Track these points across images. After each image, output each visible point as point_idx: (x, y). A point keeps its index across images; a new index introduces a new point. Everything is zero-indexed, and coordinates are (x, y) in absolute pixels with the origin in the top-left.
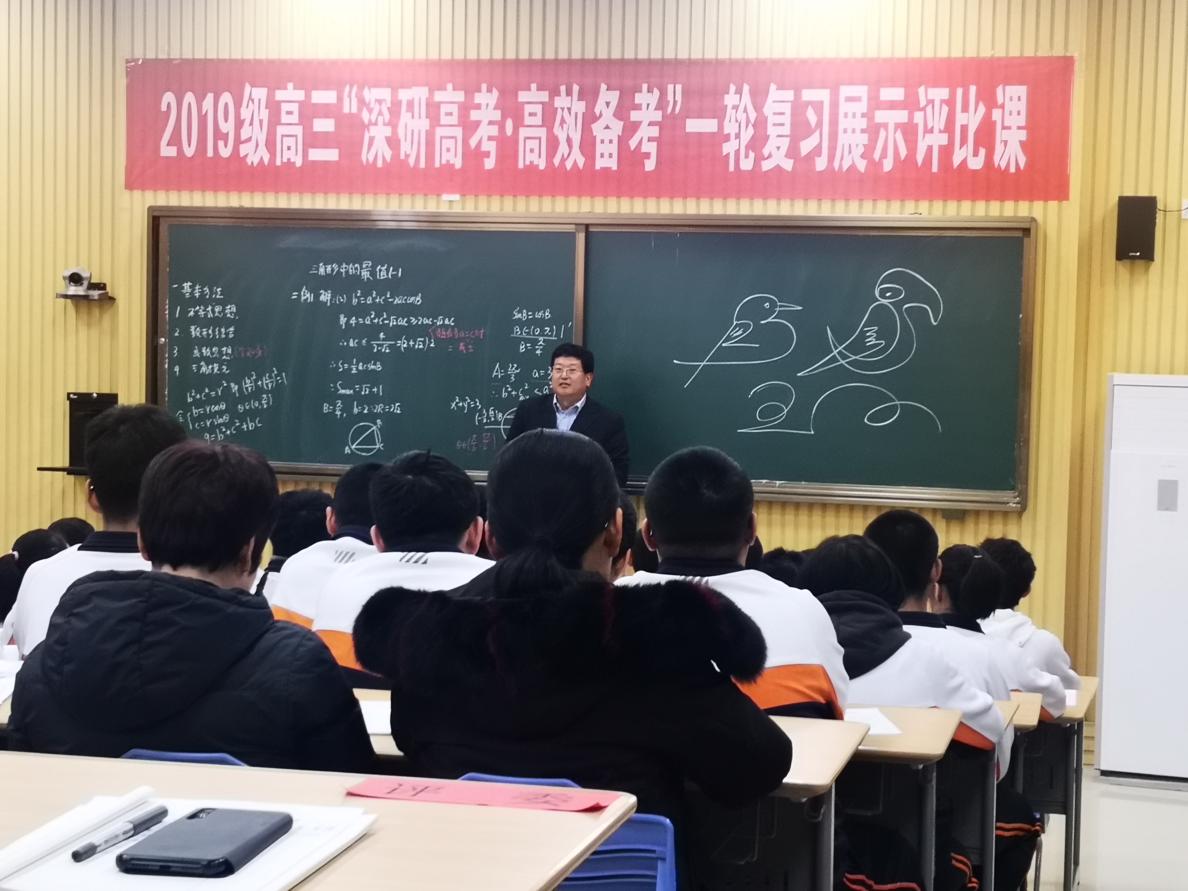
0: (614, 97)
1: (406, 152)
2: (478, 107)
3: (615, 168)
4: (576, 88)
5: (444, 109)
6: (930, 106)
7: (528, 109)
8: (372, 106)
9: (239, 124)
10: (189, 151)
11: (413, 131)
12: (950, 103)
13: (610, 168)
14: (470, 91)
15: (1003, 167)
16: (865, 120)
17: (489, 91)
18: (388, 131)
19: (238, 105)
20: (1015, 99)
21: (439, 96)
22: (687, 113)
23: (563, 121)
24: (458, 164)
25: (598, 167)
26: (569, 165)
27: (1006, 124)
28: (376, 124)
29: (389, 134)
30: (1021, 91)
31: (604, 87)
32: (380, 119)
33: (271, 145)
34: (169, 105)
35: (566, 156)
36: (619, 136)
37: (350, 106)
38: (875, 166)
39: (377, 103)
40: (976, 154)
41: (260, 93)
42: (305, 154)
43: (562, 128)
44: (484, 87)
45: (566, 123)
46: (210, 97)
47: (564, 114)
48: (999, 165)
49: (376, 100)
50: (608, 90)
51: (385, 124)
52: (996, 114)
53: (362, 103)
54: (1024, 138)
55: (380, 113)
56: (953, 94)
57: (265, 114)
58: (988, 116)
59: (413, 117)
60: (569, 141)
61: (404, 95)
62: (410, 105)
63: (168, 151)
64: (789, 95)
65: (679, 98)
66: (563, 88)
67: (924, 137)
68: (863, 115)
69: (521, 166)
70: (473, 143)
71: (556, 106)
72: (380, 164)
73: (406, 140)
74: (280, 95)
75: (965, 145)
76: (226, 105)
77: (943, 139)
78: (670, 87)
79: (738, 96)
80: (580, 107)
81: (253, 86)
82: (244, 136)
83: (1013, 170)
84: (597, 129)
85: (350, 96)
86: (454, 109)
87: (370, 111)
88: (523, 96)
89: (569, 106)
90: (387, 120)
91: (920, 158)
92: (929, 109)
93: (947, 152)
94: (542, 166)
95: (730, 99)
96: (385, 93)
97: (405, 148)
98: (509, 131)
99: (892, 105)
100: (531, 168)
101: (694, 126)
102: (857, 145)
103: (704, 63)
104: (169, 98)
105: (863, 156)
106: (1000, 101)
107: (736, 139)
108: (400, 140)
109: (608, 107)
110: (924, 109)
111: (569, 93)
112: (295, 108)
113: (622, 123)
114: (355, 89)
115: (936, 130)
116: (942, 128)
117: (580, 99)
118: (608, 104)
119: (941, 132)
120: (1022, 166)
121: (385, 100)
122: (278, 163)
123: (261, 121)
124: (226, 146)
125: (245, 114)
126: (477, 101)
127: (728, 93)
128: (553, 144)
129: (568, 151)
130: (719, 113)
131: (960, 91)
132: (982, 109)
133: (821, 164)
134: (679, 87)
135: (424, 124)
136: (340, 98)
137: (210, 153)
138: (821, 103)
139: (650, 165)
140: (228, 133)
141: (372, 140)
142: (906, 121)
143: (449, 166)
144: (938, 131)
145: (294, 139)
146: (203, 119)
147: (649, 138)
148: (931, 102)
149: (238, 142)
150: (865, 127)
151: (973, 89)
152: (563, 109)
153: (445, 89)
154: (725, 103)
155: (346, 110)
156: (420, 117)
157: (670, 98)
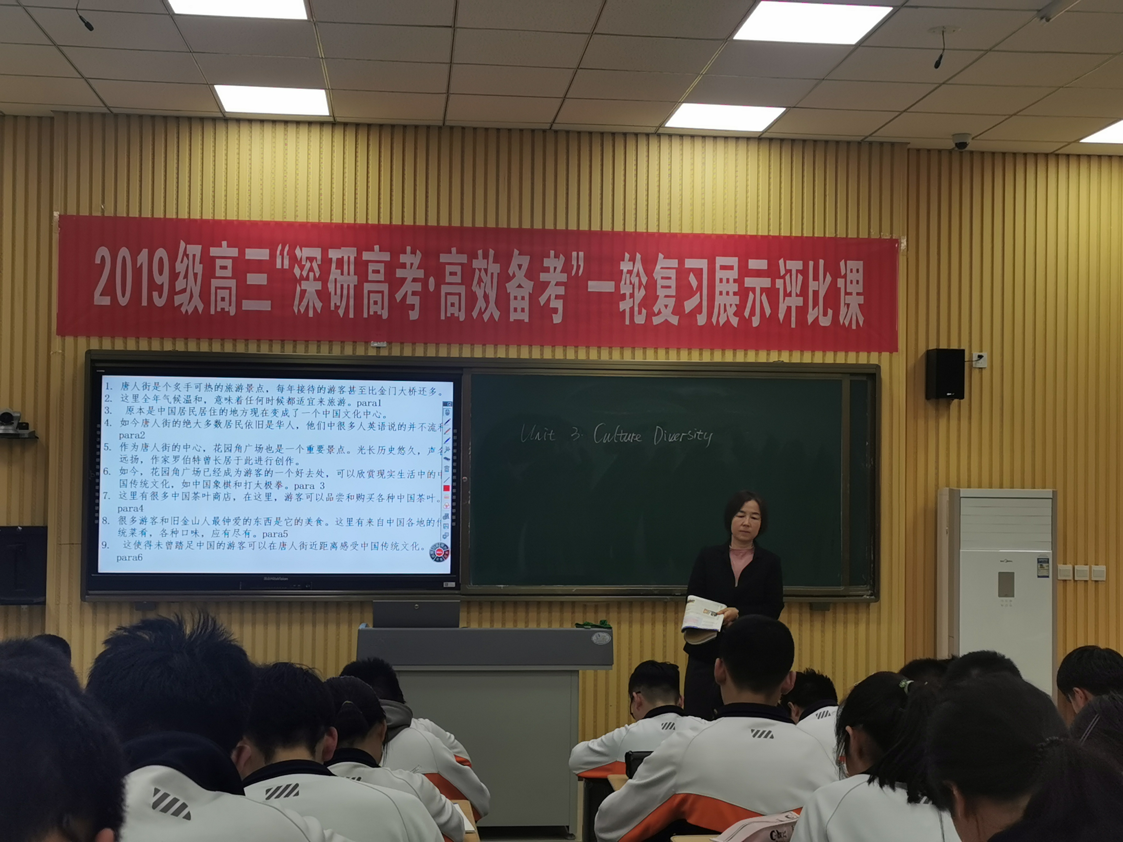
0: (525, 261)
1: (335, 304)
2: (403, 266)
3: (527, 320)
4: (492, 252)
5: (371, 267)
6: (789, 275)
7: (449, 269)
8: (303, 263)
9: (174, 276)
10: (123, 301)
11: (342, 286)
12: (804, 272)
13: (523, 320)
14: (396, 252)
15: (847, 324)
16: (737, 285)
17: (413, 252)
18: (319, 285)
19: (173, 259)
20: (854, 271)
21: (366, 256)
22: (589, 275)
23: (480, 280)
24: (385, 315)
25: (512, 320)
26: (486, 317)
27: (848, 291)
28: (307, 279)
29: (320, 288)
30: (859, 264)
31: (516, 252)
32: (311, 275)
33: (205, 295)
34: (103, 258)
35: (483, 310)
36: (530, 293)
37: (282, 262)
38: (745, 322)
39: (308, 261)
40: (825, 314)
41: (195, 250)
42: (239, 305)
43: (480, 286)
44: (409, 249)
45: (483, 282)
46: (145, 252)
47: (481, 274)
48: (844, 323)
49: (307, 258)
50: (519, 254)
51: (315, 279)
52: (840, 282)
53: (294, 259)
54: (862, 302)
55: (311, 269)
56: (806, 266)
57: (199, 268)
58: (834, 283)
59: (342, 274)
60: (486, 297)
61: (334, 254)
62: (340, 262)
63: (102, 300)
64: (674, 263)
65: (581, 263)
66: (480, 252)
67: (784, 299)
68: (735, 281)
69: (443, 317)
70: (399, 297)
71: (474, 267)
72: (311, 314)
73: (336, 294)
74: (214, 251)
75: (817, 308)
76: (161, 260)
77: (800, 302)
78: (574, 254)
79: (632, 263)
80: (495, 268)
81: (187, 243)
82: (178, 288)
83: (854, 327)
84: (511, 287)
85: (282, 254)
86: (381, 267)
87: (302, 268)
88: (444, 258)
89: (486, 267)
90: (317, 276)
91: (781, 316)
92: (788, 277)
93: (802, 311)
94: (462, 318)
95: (625, 266)
96: (316, 253)
97: (335, 300)
98: (432, 287)
99: (758, 273)
100: (452, 319)
101: (594, 286)
102: (731, 305)
103: (601, 234)
104: (103, 252)
105: (735, 314)
106: (843, 272)
107: (630, 298)
108: (330, 294)
109: (520, 269)
110: (783, 277)
111: (486, 256)
112: (229, 263)
113: (533, 283)
114: (287, 249)
115: (794, 294)
116: (798, 293)
117: (494, 262)
118: (520, 266)
119: (797, 295)
120: (861, 323)
121: (316, 258)
122: (212, 312)
123: (195, 275)
124: (160, 296)
125: (180, 267)
126: (402, 261)
127: (623, 260)
128: (472, 299)
129: (485, 305)
130: (616, 276)
131: (811, 263)
132: (829, 278)
133: (701, 320)
134: (581, 254)
135: (353, 280)
136: (273, 256)
137: (144, 303)
138: (701, 270)
139: (557, 319)
140: (163, 284)
141: (303, 292)
142: (770, 286)
143: (377, 316)
144: (795, 295)
145: (228, 291)
146: (137, 272)
147: (556, 295)
148: (790, 271)
149: (173, 292)
150: (736, 290)
151: (821, 262)
152: (480, 270)
153: (373, 250)
154: (621, 268)
155: (279, 266)
156: (349, 274)
157: (574, 263)
